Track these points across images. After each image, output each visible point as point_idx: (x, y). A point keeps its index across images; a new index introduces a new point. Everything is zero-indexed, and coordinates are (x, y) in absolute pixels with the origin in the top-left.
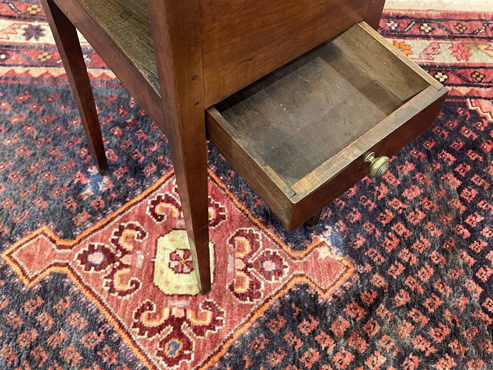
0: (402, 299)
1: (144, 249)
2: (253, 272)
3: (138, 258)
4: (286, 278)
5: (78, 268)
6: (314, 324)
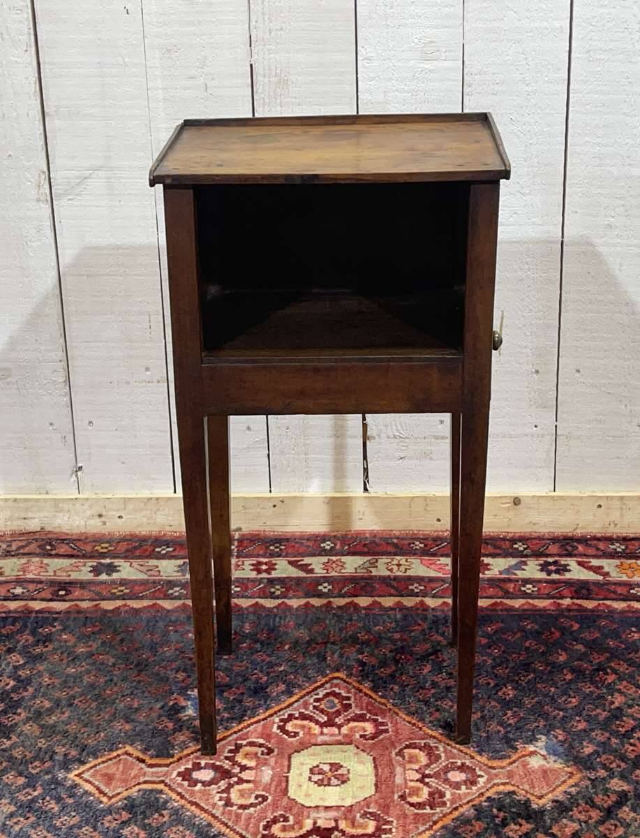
1: (273, 764)
2: (433, 782)
3: (265, 773)
4: (482, 787)
5: (178, 784)
6: (527, 827)
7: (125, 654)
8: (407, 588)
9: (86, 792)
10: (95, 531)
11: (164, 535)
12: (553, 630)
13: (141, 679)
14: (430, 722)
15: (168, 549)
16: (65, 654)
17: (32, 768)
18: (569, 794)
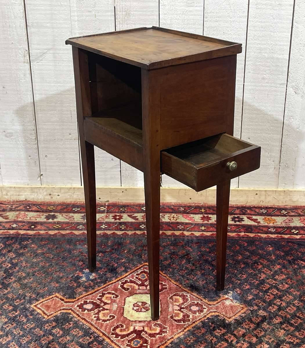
0: (277, 321)
1: (118, 302)
2: (185, 311)
3: (114, 306)
4: (205, 313)
5: (77, 310)
6: (224, 331)
7: (58, 253)
8: (177, 227)
9: (38, 313)
10: (48, 201)
11: (77, 203)
12: (236, 246)
13: (64, 264)
14: (184, 285)
15: (78, 209)
16: (33, 253)
17: (16, 302)
18: (242, 316)
